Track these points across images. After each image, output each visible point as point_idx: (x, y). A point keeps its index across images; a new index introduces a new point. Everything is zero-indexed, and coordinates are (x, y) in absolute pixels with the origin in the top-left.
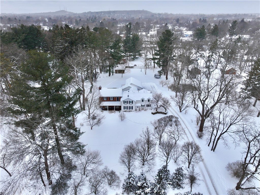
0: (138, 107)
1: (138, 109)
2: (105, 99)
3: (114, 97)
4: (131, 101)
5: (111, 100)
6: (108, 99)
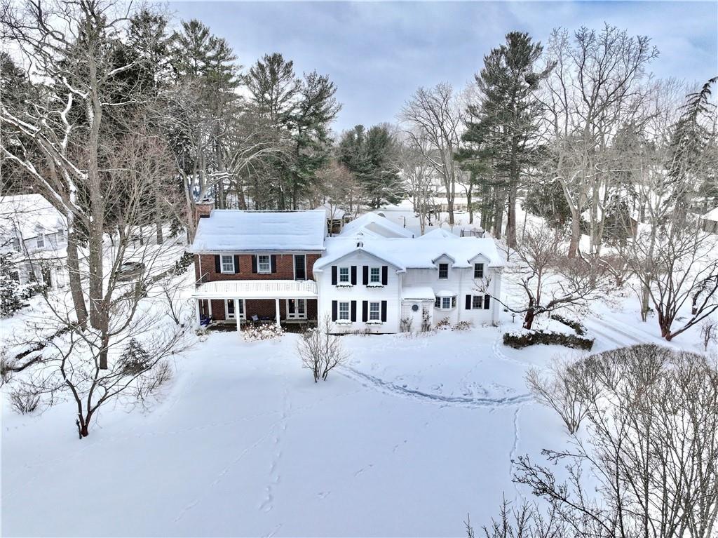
2: (224, 269)
3: (277, 257)
4: (378, 269)
5: (263, 272)
6: (246, 266)
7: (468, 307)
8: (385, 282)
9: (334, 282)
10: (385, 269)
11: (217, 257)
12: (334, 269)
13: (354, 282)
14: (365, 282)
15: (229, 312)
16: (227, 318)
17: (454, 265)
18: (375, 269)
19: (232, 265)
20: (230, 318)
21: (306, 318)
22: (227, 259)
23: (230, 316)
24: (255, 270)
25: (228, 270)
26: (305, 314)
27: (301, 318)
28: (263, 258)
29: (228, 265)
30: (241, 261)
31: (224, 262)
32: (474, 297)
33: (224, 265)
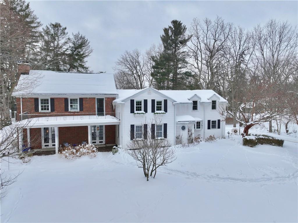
0: (183, 128)
1: (185, 135)
2: (42, 109)
3: (84, 100)
4: (161, 102)
5: (73, 111)
6: (60, 106)
7: (209, 128)
8: (166, 110)
9: (132, 111)
10: (166, 101)
11: (36, 100)
12: (132, 101)
13: (146, 111)
14: (153, 111)
15: (45, 142)
16: (43, 147)
17: (201, 101)
18: (159, 102)
19: (48, 106)
20: (46, 147)
21: (104, 143)
22: (45, 101)
23: (46, 146)
24: (66, 109)
25: (45, 109)
26: (104, 140)
27: (100, 144)
28: (73, 101)
29: (45, 106)
30: (56, 103)
31: (42, 103)
32: (212, 121)
33: (42, 106)
